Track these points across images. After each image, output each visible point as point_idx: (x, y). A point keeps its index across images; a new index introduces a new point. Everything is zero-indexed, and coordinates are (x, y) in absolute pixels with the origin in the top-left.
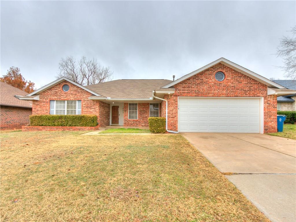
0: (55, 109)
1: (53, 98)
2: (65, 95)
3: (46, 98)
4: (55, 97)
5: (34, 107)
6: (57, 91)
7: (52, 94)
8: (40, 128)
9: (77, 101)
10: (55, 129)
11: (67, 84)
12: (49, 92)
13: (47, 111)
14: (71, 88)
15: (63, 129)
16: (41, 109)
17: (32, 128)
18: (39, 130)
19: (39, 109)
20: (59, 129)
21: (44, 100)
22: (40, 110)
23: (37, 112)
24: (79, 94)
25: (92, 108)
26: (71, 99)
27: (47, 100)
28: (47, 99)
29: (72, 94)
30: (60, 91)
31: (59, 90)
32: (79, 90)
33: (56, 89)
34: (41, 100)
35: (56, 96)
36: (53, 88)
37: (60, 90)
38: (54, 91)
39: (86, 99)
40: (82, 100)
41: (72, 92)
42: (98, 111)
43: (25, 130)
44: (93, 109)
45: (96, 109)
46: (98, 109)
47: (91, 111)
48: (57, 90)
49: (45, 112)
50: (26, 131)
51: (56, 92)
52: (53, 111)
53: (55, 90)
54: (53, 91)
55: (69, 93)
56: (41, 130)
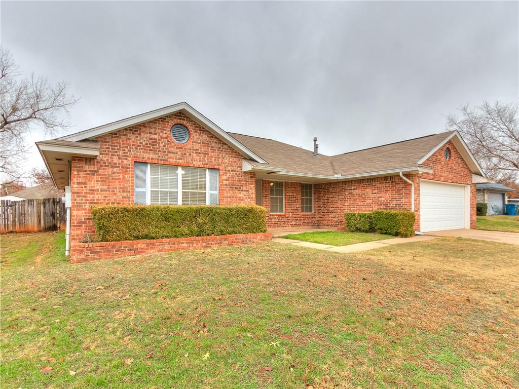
0: (148, 189)
1: (146, 156)
2: (179, 153)
3: (121, 153)
4: (152, 156)
5: (80, 180)
6: (156, 137)
7: (141, 143)
8: (139, 246)
9: (207, 170)
10: (185, 245)
11: (185, 122)
12: (133, 137)
13: (125, 194)
14: (196, 136)
15: (204, 244)
16: (105, 187)
17: (113, 247)
18: (137, 252)
19: (98, 187)
20: (195, 245)
21: (116, 160)
22: (101, 191)
23: (90, 197)
24: (215, 154)
25: (242, 191)
26: (194, 163)
27: (125, 162)
28: (126, 157)
29: (197, 152)
30: (166, 138)
31: (162, 134)
32: (214, 145)
33: (153, 131)
34: (105, 159)
35: (154, 151)
36: (144, 129)
37: (164, 135)
38: (148, 135)
39: (229, 168)
40: (221, 168)
41: (197, 146)
42: (254, 196)
43: (82, 257)
44: (245, 191)
45: (250, 192)
46: (254, 191)
47: (241, 195)
48: (156, 134)
49: (120, 196)
50: (86, 259)
51: (154, 142)
52: (144, 193)
53: (150, 133)
54: (144, 137)
55: (189, 146)
56: (143, 251)
